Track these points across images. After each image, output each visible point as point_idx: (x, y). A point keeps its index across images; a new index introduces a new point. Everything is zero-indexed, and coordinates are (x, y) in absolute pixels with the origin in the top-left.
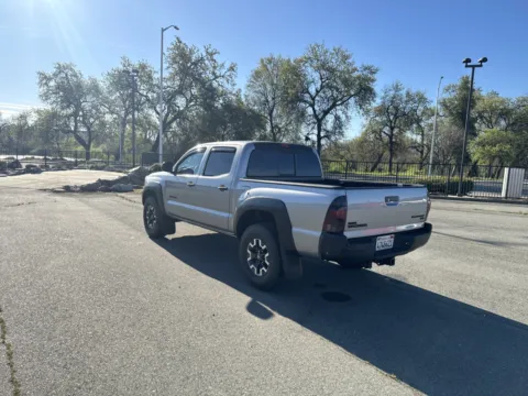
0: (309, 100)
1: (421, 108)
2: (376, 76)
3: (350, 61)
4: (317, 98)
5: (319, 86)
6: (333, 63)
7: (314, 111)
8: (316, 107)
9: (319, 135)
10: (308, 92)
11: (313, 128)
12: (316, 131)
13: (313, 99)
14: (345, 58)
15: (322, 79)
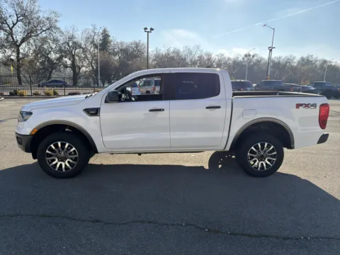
0: (8, 29)
2: (59, 19)
4: (13, 29)
5: (15, 19)
7: (13, 38)
9: (18, 57)
10: (6, 23)
12: (15, 54)
13: (11, 29)
15: (17, 15)
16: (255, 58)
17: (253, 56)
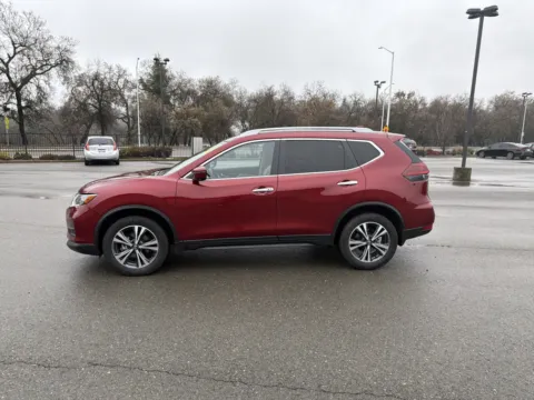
1: (122, 80)
2: (75, 48)
3: (45, 28)
4: (11, 65)
5: (11, 51)
6: (26, 27)
7: (9, 78)
8: (11, 75)
9: (19, 105)
11: (11, 97)
12: (15, 101)
13: (6, 65)
14: (38, 24)
15: (13, 44)
16: (413, 98)
17: (410, 95)
